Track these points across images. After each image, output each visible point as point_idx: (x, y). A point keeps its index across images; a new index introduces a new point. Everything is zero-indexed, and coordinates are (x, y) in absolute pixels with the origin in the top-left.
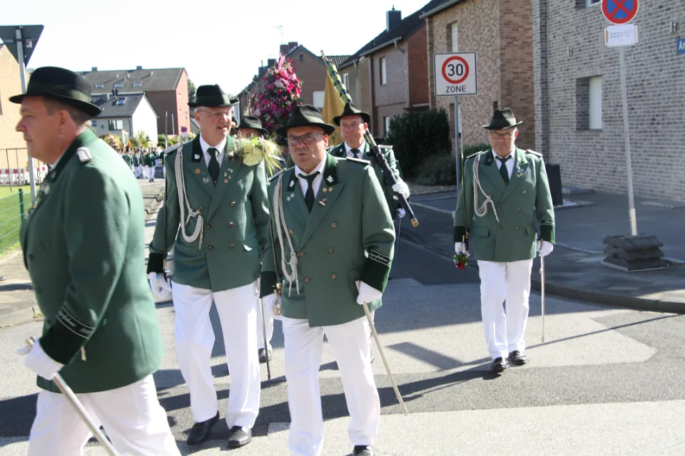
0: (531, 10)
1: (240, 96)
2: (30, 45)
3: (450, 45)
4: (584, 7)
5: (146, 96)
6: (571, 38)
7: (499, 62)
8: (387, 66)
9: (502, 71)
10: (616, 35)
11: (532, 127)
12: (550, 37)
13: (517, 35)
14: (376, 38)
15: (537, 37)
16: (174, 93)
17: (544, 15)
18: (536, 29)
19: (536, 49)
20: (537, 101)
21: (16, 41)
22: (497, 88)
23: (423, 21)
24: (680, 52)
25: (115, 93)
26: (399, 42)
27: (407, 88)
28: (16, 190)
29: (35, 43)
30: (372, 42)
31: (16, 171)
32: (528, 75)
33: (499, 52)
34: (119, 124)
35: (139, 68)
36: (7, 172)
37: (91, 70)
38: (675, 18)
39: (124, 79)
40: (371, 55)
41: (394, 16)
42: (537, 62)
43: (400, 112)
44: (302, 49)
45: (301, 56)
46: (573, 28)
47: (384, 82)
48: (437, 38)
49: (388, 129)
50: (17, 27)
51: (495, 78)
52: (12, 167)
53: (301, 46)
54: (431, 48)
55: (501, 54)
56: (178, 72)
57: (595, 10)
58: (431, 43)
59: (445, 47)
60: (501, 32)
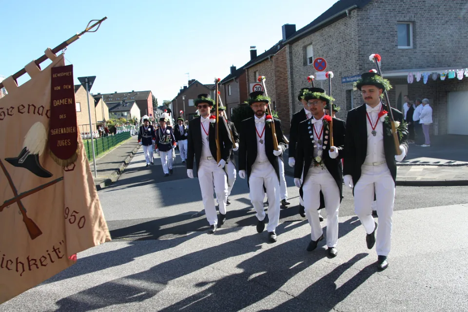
0: (286, 66)
1: (173, 101)
2: (91, 84)
3: (255, 79)
4: (306, 65)
5: (136, 102)
6: (302, 77)
7: (275, 86)
8: (231, 88)
9: (276, 89)
10: (319, 76)
11: (289, 111)
12: (294, 76)
13: (282, 76)
14: (226, 78)
15: (289, 76)
16: (146, 101)
17: (292, 68)
18: (289, 73)
19: (289, 81)
20: (290, 101)
21: (85, 82)
22: (274, 96)
23: (245, 70)
24: (343, 82)
25: (124, 101)
26: (235, 79)
27: (239, 97)
28: (86, 141)
29: (92, 83)
30: (225, 79)
31: (86, 134)
32: (286, 91)
33: (274, 82)
34: (125, 114)
35: (133, 91)
36: (83, 134)
37: (114, 93)
38: (340, 70)
39: (127, 96)
40: (224, 84)
41: (233, 69)
42: (289, 86)
43: (237, 106)
44: (197, 82)
45: (197, 85)
46: (303, 73)
47: (230, 94)
48: (250, 77)
49: (232, 113)
50: (86, 77)
51: (273, 93)
52: (85, 132)
53: (197, 81)
54: (248, 81)
55: (276, 83)
56: (148, 93)
57: (311, 66)
58: (248, 79)
59: (254, 80)
60: (275, 74)
